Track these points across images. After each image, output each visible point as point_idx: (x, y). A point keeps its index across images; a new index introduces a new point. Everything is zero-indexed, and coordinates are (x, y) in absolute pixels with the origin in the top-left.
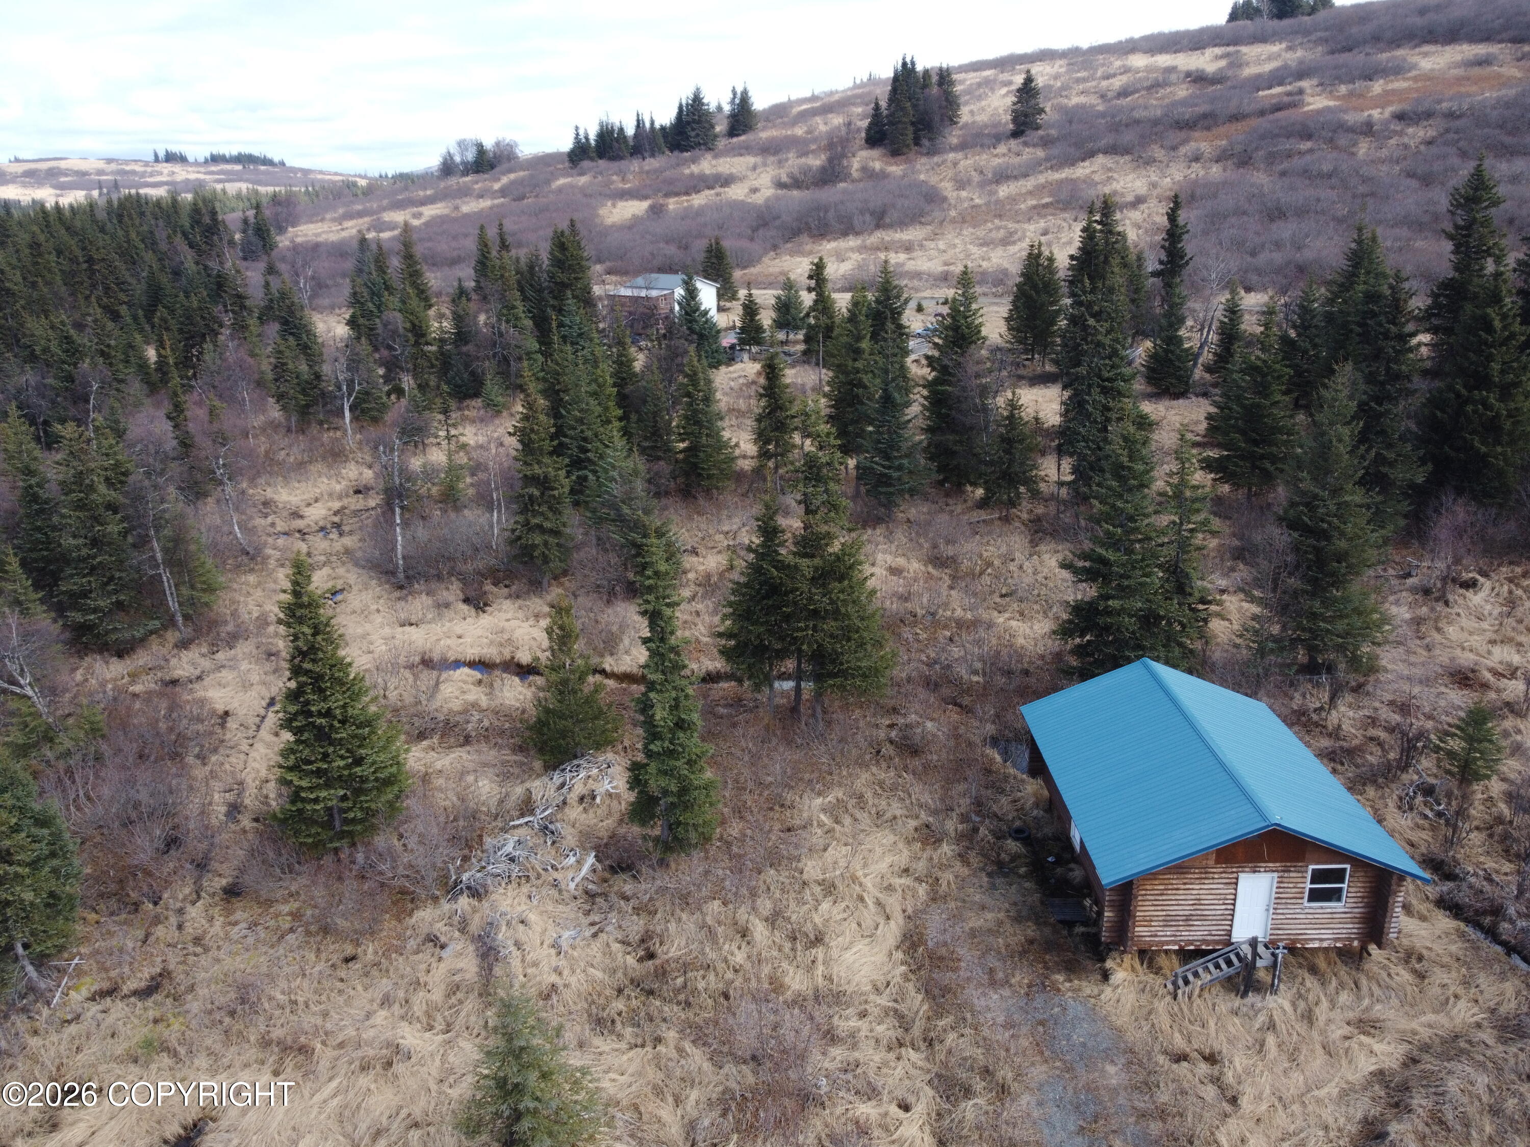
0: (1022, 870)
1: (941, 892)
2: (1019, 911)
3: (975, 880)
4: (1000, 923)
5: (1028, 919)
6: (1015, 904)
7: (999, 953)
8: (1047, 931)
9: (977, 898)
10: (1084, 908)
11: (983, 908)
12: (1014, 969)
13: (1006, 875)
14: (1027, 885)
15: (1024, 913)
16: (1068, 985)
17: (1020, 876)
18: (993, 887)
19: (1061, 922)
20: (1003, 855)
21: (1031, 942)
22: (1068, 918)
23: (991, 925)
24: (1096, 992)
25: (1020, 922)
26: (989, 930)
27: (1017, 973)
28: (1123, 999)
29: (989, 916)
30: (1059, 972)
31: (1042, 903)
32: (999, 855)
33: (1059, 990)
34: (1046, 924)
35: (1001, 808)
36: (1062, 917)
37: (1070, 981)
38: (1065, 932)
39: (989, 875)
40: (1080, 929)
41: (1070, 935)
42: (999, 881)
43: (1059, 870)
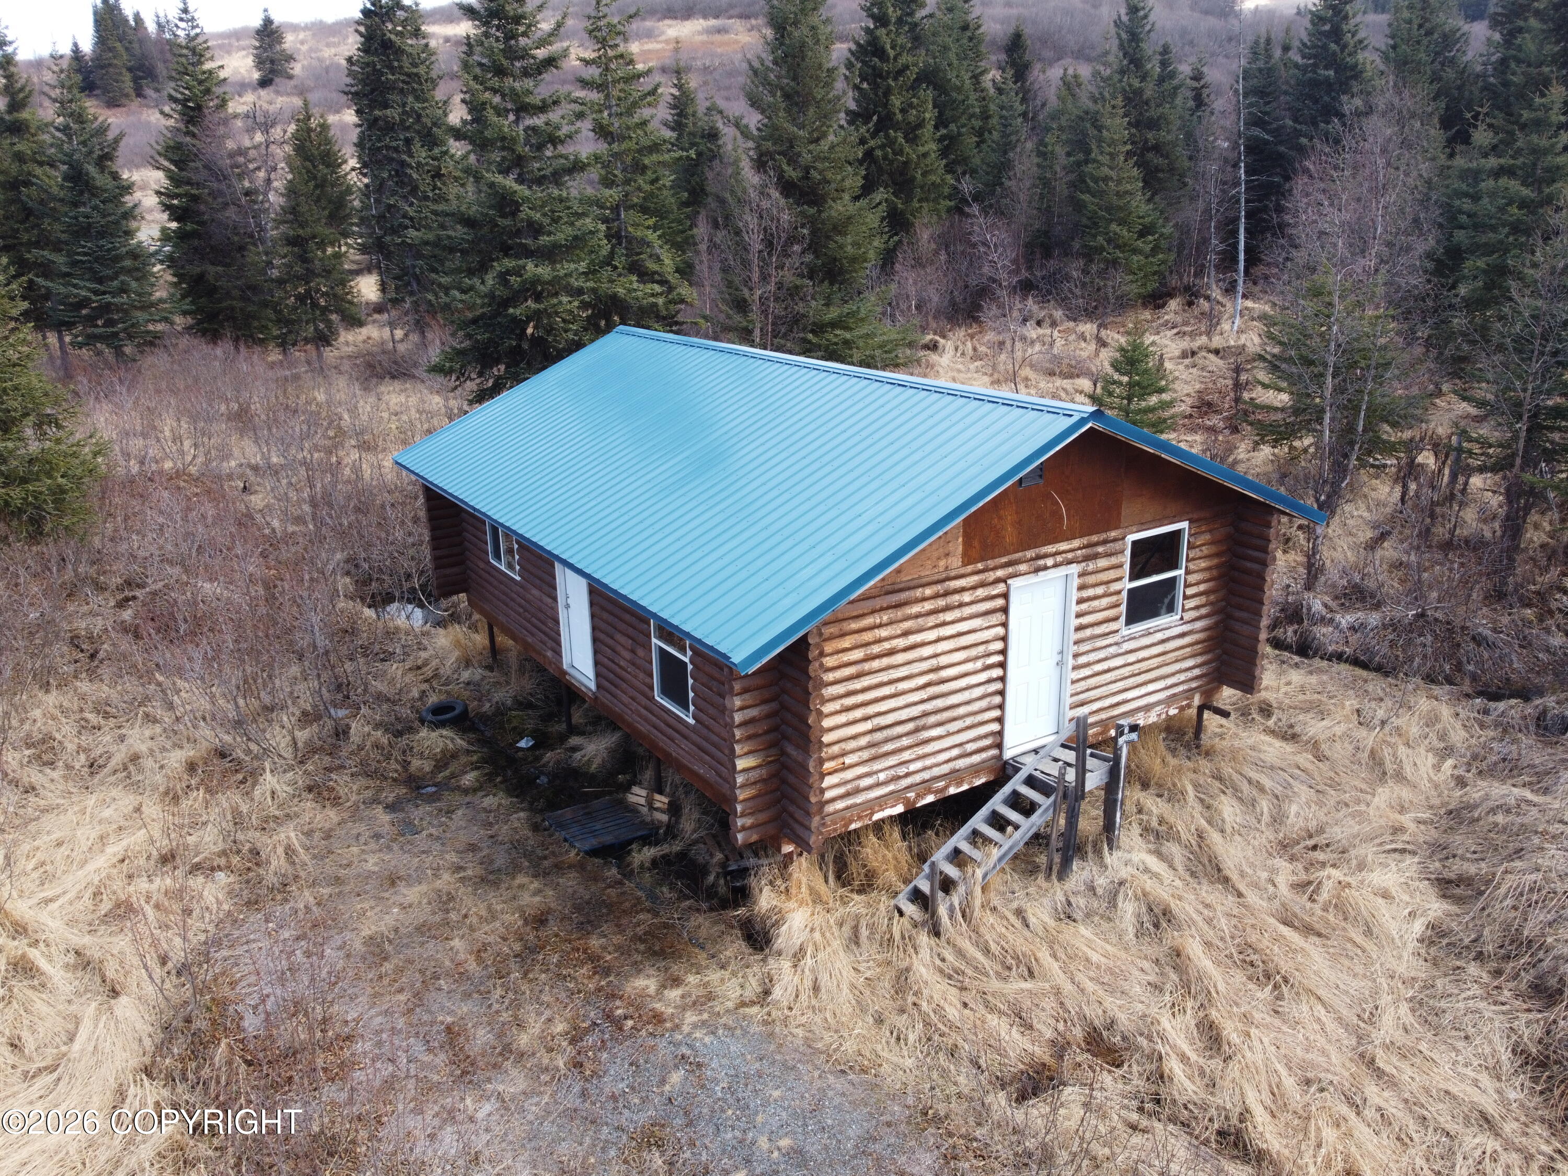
0: (469, 779)
1: (271, 879)
2: (486, 862)
3: (361, 828)
4: (446, 901)
5: (514, 869)
6: (473, 848)
7: (462, 976)
8: (570, 881)
9: (371, 863)
10: (633, 810)
11: (393, 881)
12: (515, 1005)
13: (432, 799)
14: (489, 801)
15: (501, 861)
16: (674, 994)
17: (466, 791)
18: (408, 828)
19: (593, 853)
20: (416, 763)
21: (540, 920)
22: (608, 839)
23: (423, 914)
24: (753, 986)
25: (496, 884)
26: (422, 929)
27: (529, 1013)
28: (824, 979)
29: (412, 894)
30: (638, 969)
31: (536, 828)
32: (406, 764)
33: (658, 1018)
34: (559, 868)
35: (392, 682)
36: (592, 843)
37: (676, 982)
38: (613, 872)
39: (391, 808)
40: (643, 855)
41: (627, 873)
42: (419, 813)
43: (550, 757)
